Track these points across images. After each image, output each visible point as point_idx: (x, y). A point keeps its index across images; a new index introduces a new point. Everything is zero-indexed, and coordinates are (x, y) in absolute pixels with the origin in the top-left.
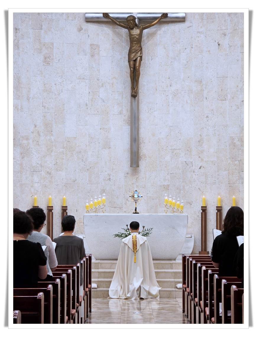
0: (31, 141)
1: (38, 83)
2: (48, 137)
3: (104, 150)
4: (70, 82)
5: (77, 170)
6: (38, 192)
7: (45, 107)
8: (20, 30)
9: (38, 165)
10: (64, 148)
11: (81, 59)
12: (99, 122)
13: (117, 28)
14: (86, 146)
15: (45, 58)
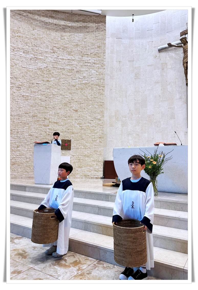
0: (127, 118)
1: (132, 88)
2: (137, 116)
3: (171, 120)
4: (150, 85)
5: (155, 133)
6: (131, 145)
7: (135, 100)
8: (122, 62)
9: (131, 131)
10: (146, 121)
11: (156, 72)
12: (168, 104)
13: (177, 51)
14: (160, 119)
15: (136, 75)
